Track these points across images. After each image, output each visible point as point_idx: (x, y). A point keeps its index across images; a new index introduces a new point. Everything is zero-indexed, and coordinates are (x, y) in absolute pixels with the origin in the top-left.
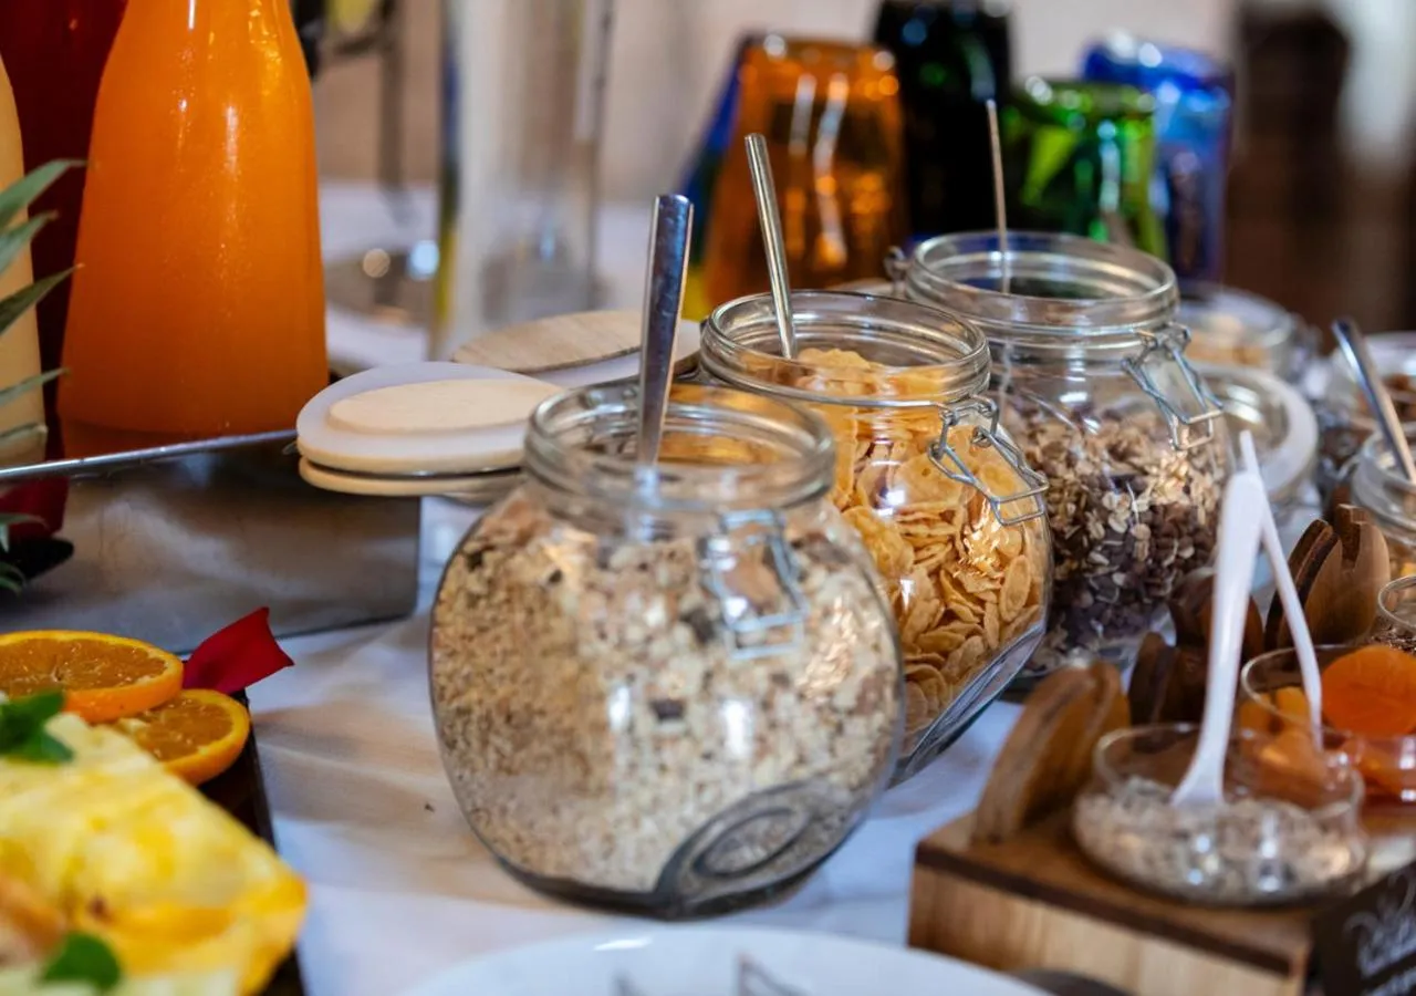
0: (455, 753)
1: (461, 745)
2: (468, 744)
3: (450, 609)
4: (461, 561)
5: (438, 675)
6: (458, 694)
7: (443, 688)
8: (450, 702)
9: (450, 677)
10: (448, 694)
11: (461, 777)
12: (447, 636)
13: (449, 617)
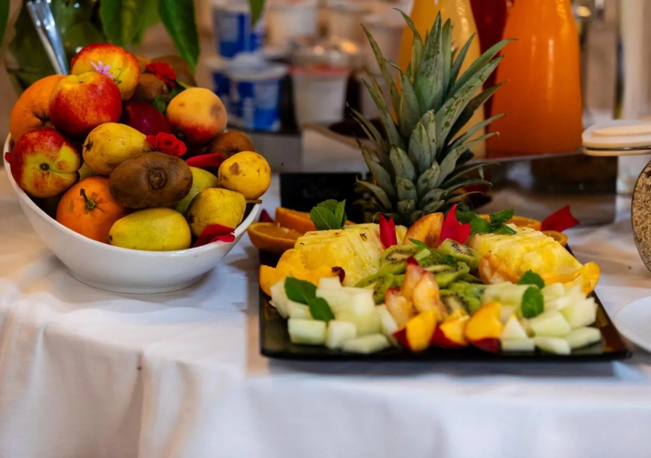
0: (641, 244)
1: (644, 240)
2: (646, 239)
3: (640, 192)
4: (644, 175)
5: (635, 217)
6: (643, 222)
7: (637, 221)
8: (639, 226)
9: (639, 217)
10: (639, 223)
11: (644, 252)
12: (638, 202)
13: (639, 196)
